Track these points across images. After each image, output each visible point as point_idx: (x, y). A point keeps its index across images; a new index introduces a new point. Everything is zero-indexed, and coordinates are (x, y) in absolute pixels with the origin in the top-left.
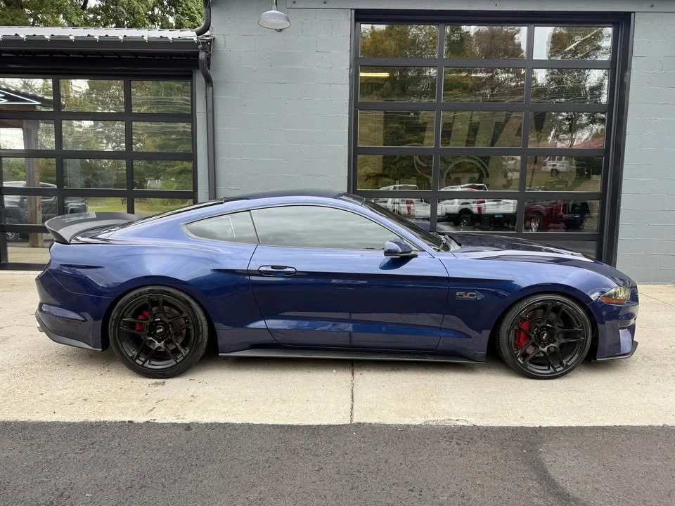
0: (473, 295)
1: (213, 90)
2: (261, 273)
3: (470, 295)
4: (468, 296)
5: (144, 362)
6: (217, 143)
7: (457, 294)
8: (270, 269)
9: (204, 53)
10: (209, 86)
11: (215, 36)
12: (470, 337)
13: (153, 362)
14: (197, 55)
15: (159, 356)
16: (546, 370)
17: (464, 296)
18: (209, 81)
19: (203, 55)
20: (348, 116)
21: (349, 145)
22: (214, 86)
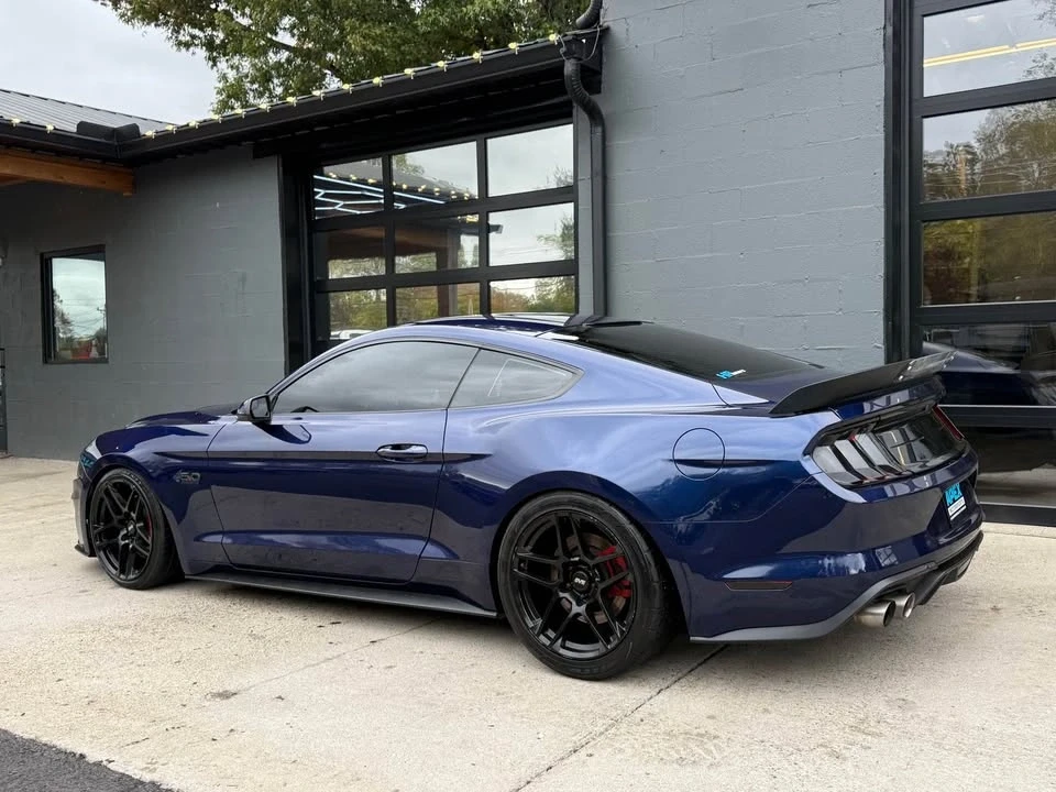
1: (604, 132)
6: (610, 234)
9: (573, 61)
10: (596, 125)
11: (612, 25)
14: (560, 69)
18: (595, 116)
19: (569, 67)
20: (882, 135)
21: (886, 201)
22: (607, 123)
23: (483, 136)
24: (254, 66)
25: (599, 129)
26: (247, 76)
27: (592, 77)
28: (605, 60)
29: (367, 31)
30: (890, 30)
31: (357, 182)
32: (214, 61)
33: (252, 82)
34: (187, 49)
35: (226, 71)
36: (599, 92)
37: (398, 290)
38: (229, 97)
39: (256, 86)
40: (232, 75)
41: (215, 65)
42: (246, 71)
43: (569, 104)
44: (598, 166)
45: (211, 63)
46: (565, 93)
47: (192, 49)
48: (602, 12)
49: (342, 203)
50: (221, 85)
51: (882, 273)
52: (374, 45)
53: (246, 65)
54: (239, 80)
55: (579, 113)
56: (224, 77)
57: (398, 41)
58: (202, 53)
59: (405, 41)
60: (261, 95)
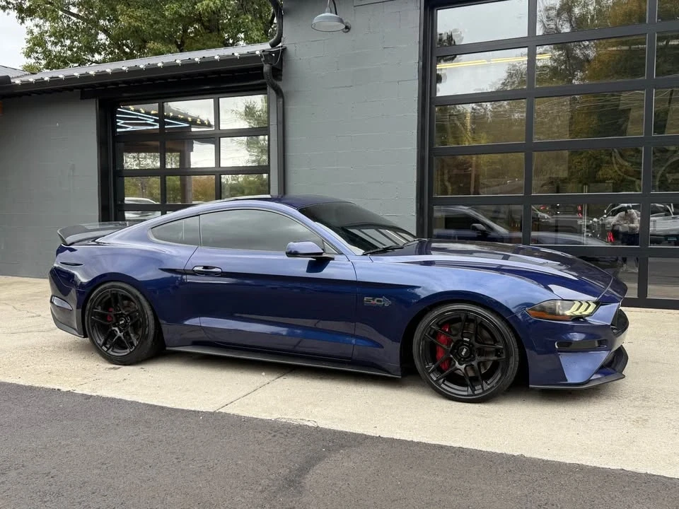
0: (381, 301)
1: (284, 101)
2: (194, 273)
3: (378, 301)
4: (375, 302)
5: (108, 349)
6: (287, 154)
7: (365, 299)
8: (201, 269)
9: (268, 65)
10: (280, 97)
11: (287, 46)
12: (382, 347)
13: (115, 350)
14: (261, 68)
15: (120, 344)
16: (464, 391)
17: (372, 302)
18: (279, 92)
19: (266, 68)
20: (417, 114)
21: (418, 146)
22: (285, 97)
23: (218, 96)
24: (52, 26)
25: (281, 100)
26: (47, 32)
27: (277, 72)
28: (284, 64)
29: (131, 13)
30: (421, 63)
31: (135, 111)
32: (23, 19)
33: (50, 36)
34: (4, 11)
35: (32, 28)
36: (281, 80)
37: (167, 177)
38: (35, 45)
39: (52, 39)
40: (36, 31)
41: (23, 22)
42: (46, 29)
43: (265, 84)
44: (281, 119)
45: (20, 21)
46: (263, 79)
47: (7, 11)
48: (282, 39)
49: (123, 122)
50: (29, 37)
51: (415, 180)
52: (136, 22)
53: (47, 26)
54: (41, 34)
55: (270, 90)
56: (31, 32)
57: (152, 22)
58: (14, 14)
59: (156, 22)
60: (55, 44)
